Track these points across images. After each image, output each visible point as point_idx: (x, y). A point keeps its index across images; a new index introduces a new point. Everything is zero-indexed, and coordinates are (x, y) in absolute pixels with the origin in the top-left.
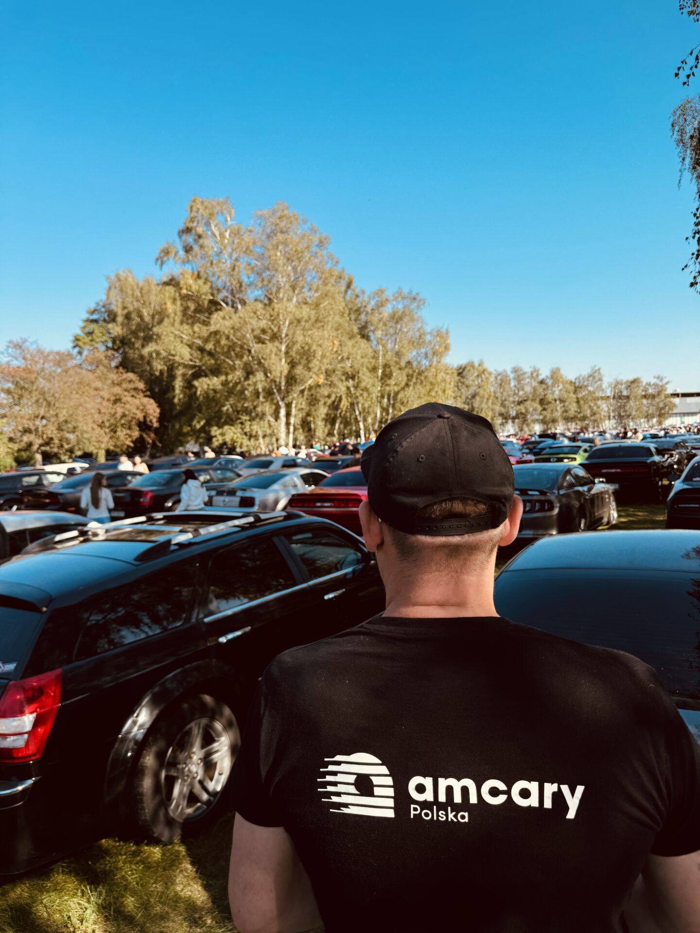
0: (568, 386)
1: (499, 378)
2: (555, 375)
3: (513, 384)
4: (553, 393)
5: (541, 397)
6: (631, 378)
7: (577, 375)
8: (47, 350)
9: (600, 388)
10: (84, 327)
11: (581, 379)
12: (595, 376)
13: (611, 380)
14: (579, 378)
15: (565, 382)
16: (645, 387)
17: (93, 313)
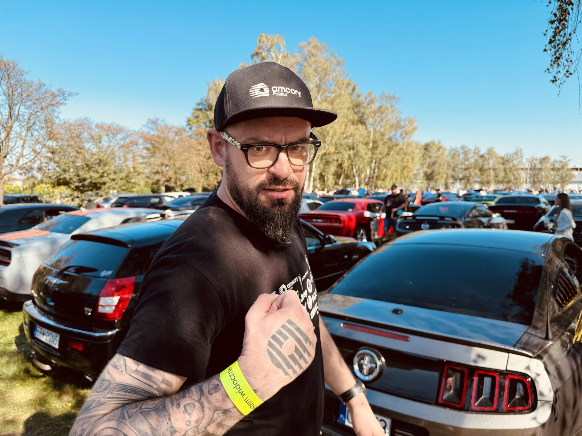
0: (499, 160)
1: (452, 152)
2: (490, 151)
3: (461, 156)
4: (489, 164)
5: (480, 166)
6: (543, 156)
7: (505, 153)
8: (170, 125)
9: (521, 162)
10: (194, 113)
11: (508, 155)
12: (518, 153)
13: (529, 157)
14: (507, 155)
15: (497, 157)
16: (553, 162)
17: (199, 104)
